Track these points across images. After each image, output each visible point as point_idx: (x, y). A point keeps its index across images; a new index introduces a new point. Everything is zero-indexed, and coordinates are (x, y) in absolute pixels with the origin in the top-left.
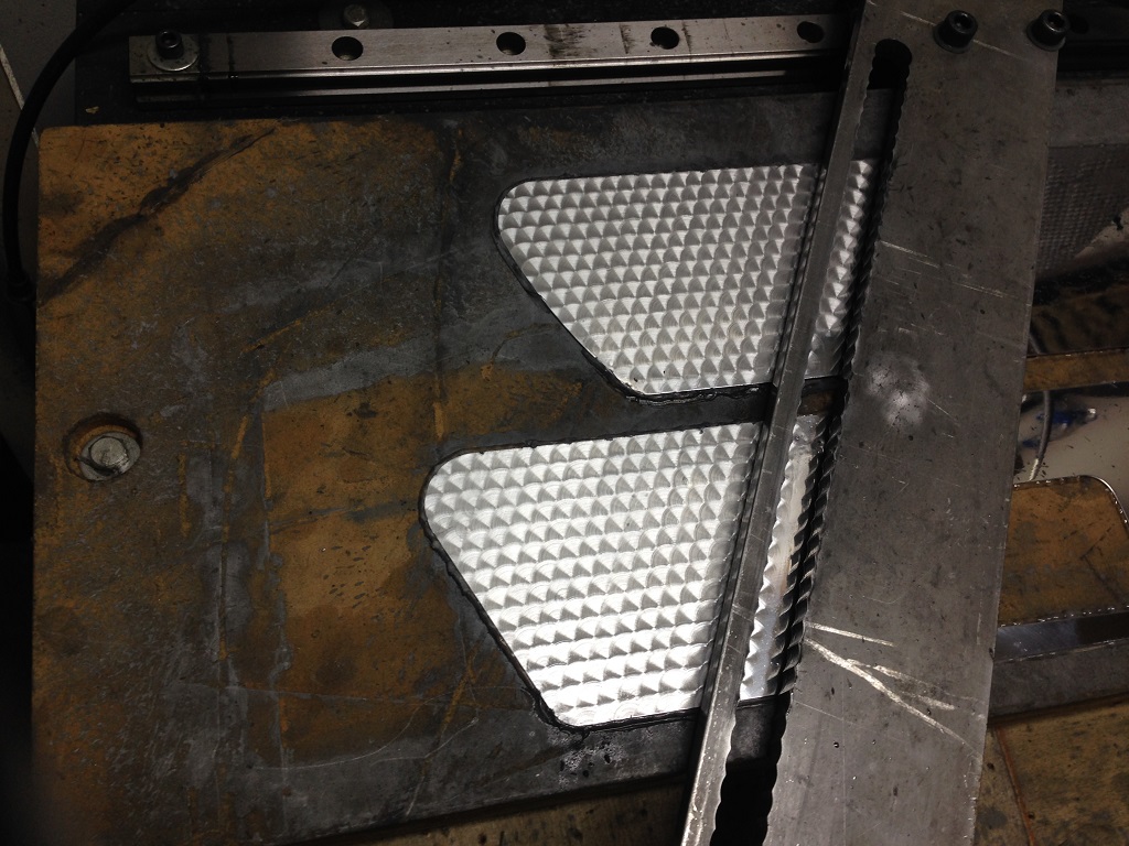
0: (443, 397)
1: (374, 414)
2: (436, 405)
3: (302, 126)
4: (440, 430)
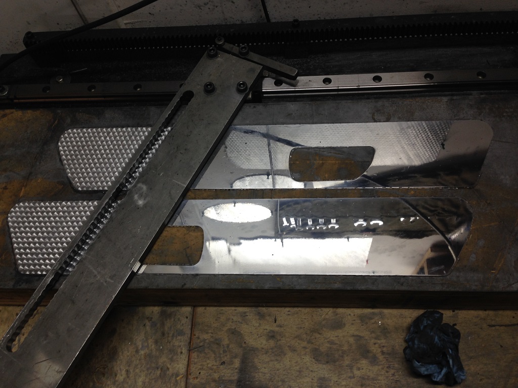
0: (26, 186)
1: (7, 189)
2: (23, 188)
3: (20, 111)
4: (22, 194)
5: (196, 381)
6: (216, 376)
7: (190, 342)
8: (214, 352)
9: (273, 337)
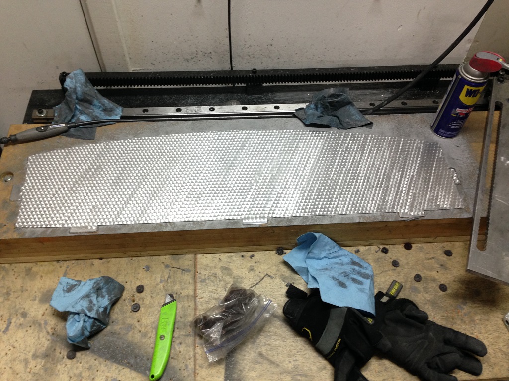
5: (201, 300)
6: (215, 296)
7: (195, 277)
8: (213, 282)
9: (252, 269)
